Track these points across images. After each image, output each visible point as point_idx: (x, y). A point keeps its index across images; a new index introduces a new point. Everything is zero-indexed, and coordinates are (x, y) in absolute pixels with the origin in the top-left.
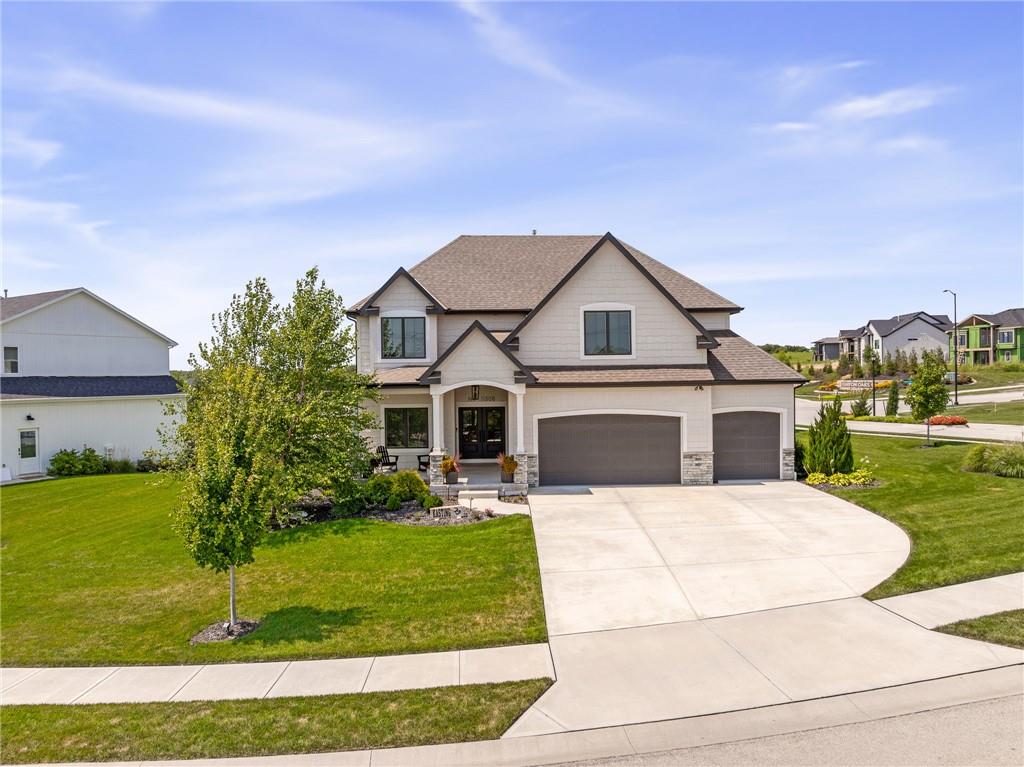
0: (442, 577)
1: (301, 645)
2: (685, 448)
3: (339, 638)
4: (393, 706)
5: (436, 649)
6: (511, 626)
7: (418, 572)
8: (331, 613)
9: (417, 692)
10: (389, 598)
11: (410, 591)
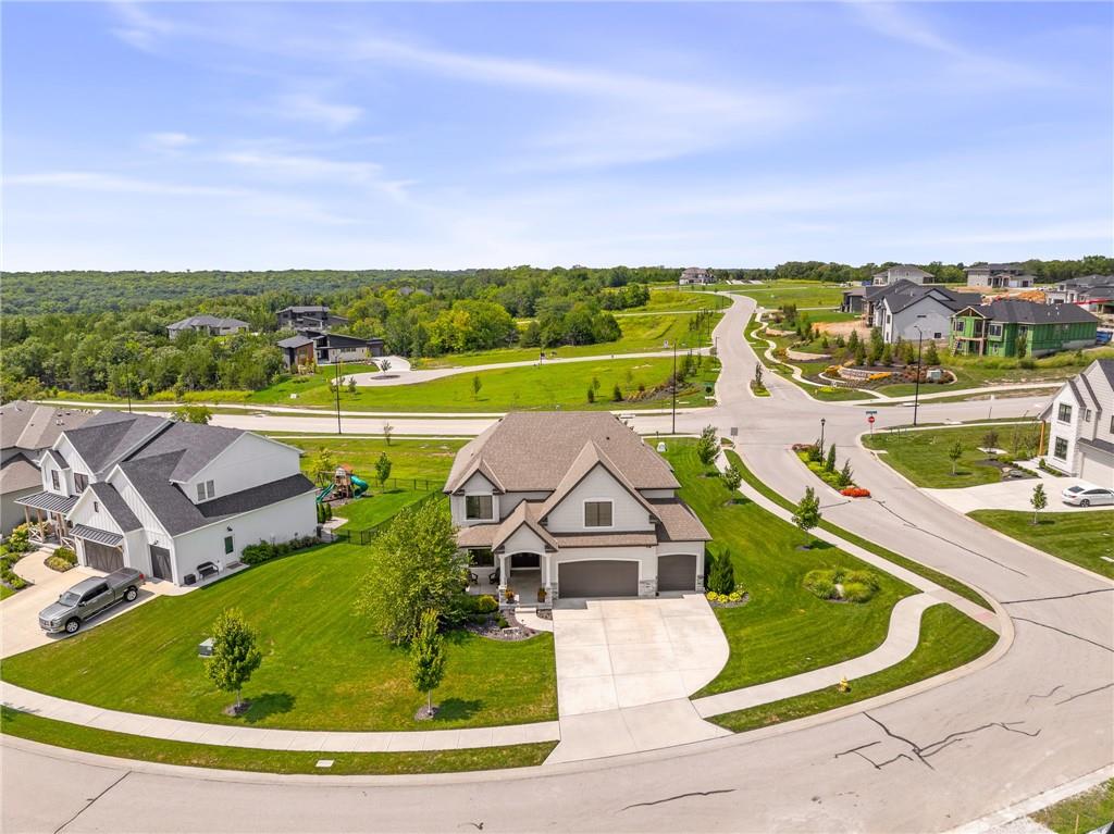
0: (514, 680)
1: (462, 722)
2: (640, 578)
3: (475, 718)
4: (505, 752)
5: (516, 724)
6: (544, 712)
7: (501, 677)
8: (468, 703)
9: (513, 746)
10: (492, 694)
11: (500, 689)
